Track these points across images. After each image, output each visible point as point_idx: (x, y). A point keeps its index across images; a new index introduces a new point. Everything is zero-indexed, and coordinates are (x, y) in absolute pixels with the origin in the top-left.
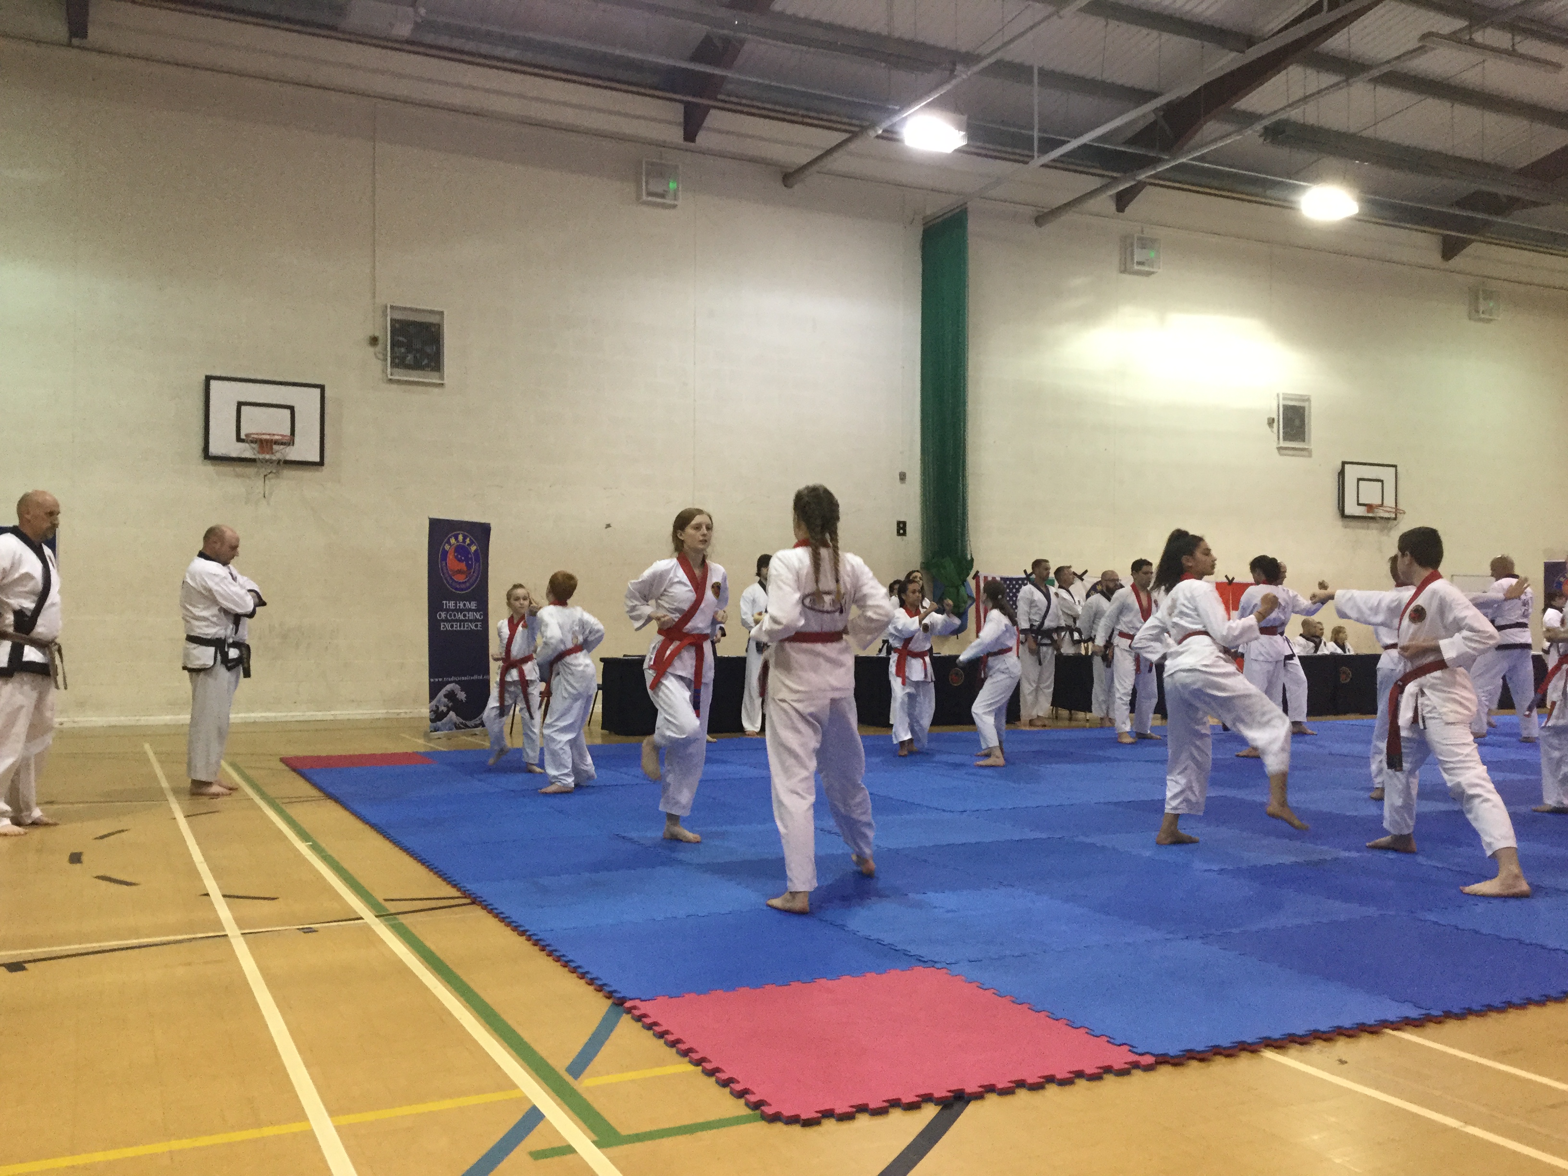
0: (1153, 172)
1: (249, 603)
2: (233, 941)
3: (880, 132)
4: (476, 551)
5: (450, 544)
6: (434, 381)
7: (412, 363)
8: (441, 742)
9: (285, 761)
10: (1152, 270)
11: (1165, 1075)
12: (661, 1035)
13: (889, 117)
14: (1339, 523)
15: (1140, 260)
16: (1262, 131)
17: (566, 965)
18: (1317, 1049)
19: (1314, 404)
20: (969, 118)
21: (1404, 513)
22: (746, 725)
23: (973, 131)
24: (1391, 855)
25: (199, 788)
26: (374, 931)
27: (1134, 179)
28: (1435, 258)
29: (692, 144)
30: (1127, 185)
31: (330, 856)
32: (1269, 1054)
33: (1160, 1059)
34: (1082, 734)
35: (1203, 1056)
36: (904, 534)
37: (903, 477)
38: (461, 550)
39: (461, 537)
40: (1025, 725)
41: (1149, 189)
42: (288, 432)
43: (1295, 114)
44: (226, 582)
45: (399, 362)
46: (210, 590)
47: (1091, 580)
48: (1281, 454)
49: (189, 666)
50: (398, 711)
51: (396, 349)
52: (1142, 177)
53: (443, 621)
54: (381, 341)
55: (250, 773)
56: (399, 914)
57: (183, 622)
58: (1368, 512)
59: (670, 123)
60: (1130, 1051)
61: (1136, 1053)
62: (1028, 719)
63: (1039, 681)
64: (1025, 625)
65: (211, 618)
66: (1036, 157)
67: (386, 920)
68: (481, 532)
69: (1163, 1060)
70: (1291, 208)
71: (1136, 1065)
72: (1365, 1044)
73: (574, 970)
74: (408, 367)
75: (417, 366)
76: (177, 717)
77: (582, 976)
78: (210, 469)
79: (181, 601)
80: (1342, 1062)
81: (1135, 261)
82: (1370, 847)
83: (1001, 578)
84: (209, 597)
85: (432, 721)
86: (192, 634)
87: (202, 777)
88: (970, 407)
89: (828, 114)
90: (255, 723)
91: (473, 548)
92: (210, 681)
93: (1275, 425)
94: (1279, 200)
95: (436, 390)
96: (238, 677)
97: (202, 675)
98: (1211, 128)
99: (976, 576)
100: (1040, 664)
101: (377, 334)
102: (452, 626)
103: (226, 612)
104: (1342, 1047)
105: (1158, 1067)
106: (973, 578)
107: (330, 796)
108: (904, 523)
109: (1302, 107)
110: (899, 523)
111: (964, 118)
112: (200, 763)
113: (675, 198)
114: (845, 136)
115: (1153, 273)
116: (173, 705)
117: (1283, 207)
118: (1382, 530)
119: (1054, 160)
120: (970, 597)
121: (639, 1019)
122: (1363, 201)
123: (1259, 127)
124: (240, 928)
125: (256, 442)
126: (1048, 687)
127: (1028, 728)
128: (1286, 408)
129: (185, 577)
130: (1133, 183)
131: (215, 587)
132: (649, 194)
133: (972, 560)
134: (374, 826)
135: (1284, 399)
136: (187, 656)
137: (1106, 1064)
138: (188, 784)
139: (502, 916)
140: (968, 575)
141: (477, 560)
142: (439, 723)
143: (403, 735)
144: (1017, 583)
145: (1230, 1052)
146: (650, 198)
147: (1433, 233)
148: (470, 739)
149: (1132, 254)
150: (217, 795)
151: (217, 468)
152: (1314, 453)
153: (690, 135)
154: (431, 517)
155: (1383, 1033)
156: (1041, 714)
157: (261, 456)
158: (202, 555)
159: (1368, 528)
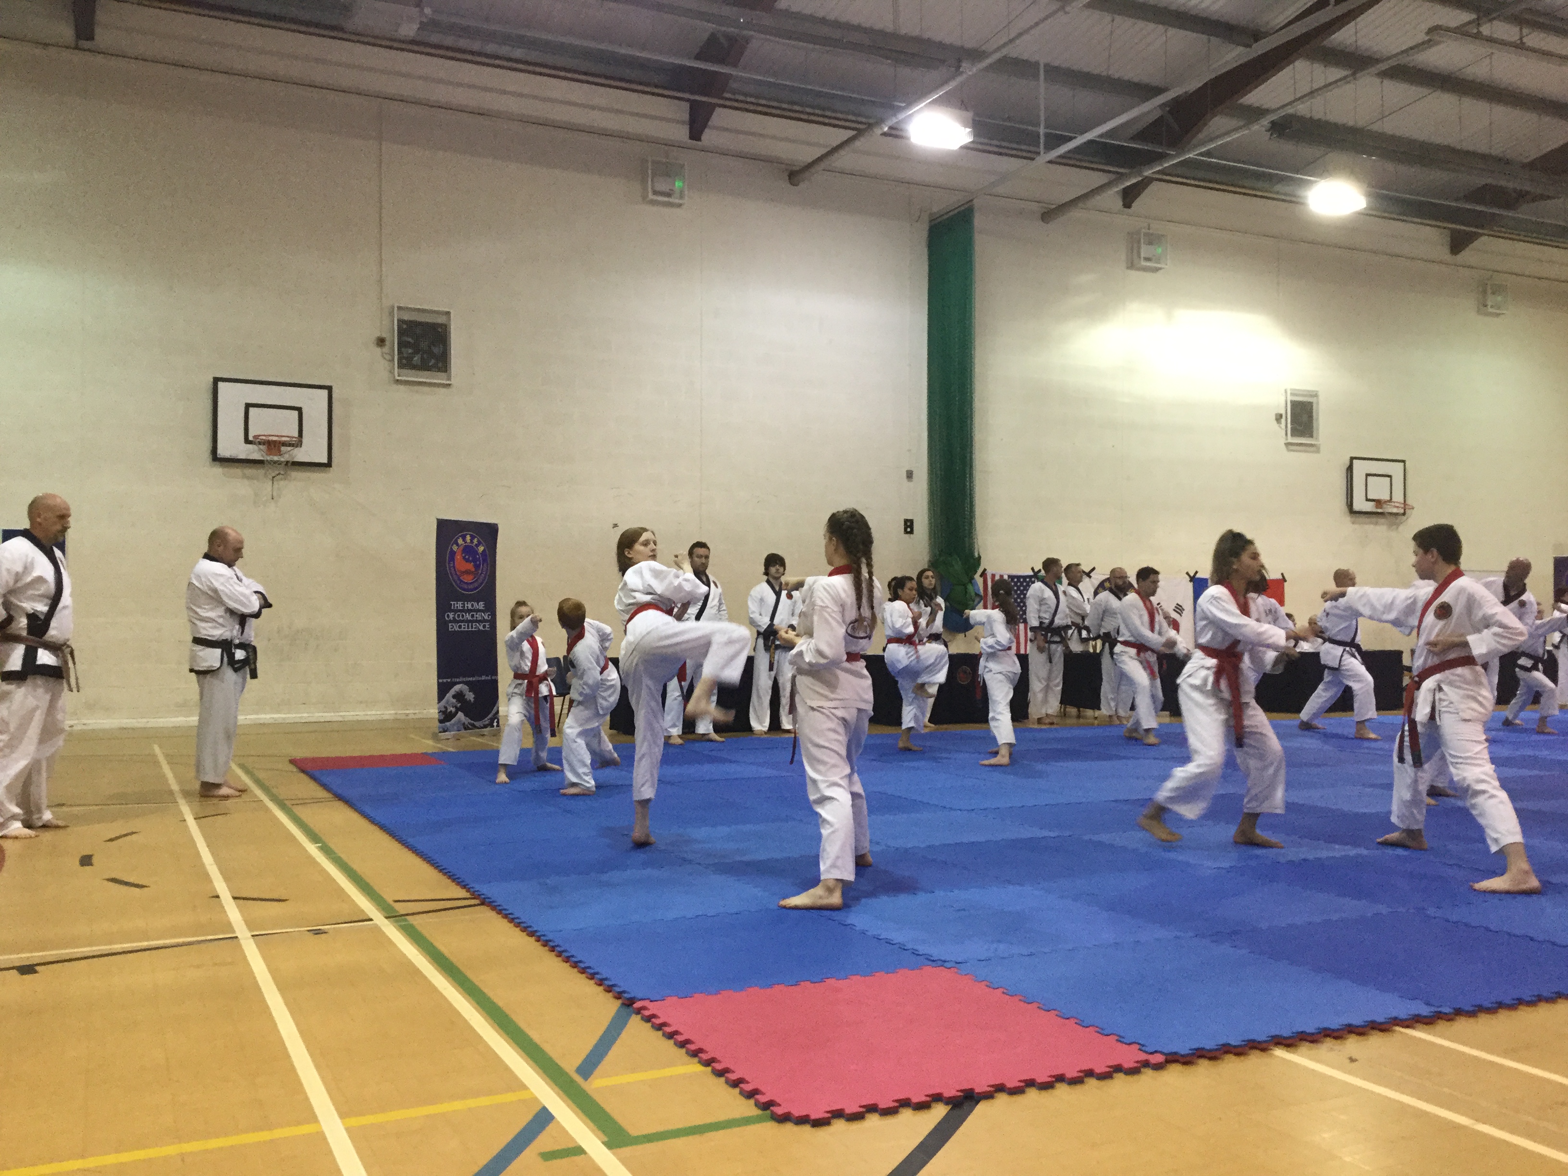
0: (1160, 168)
1: (255, 604)
2: (242, 942)
3: (886, 129)
4: (484, 550)
5: (457, 545)
6: (442, 382)
7: (419, 363)
8: (449, 744)
9: (293, 762)
10: (1159, 266)
11: (1174, 1075)
12: (670, 1036)
13: (895, 115)
14: (1348, 519)
15: (1147, 256)
16: (1270, 125)
17: (575, 965)
18: (1327, 1047)
19: (1321, 398)
20: (976, 114)
21: (1413, 508)
22: (755, 724)
23: (979, 126)
24: (1400, 852)
25: (208, 790)
26: (384, 933)
27: (1140, 175)
28: (1444, 253)
29: (699, 143)
30: (1134, 181)
31: (340, 857)
32: (1280, 1053)
33: (1169, 1058)
34: (1089, 733)
35: (1213, 1055)
36: (911, 532)
37: (910, 475)
38: (469, 551)
39: (468, 538)
40: (1033, 724)
41: (1155, 187)
42: (296, 434)
43: (1302, 109)
44: (231, 581)
45: (405, 363)
46: (215, 591)
47: (1098, 577)
48: (1289, 450)
49: (196, 668)
50: (408, 712)
51: (403, 349)
52: (1148, 173)
53: (450, 621)
54: (387, 343)
55: (261, 775)
56: (407, 915)
57: (188, 625)
58: (1377, 507)
59: (678, 122)
60: (1140, 1049)
61: (1146, 1052)
62: (1036, 717)
63: (1049, 679)
64: (1035, 623)
65: (217, 619)
66: (1042, 153)
67: (397, 922)
68: (489, 532)
69: (1173, 1059)
70: (1297, 203)
71: (1146, 1064)
72: (1375, 1042)
73: (583, 971)
74: (414, 367)
75: (424, 367)
76: (188, 719)
77: (592, 977)
78: (218, 470)
79: (187, 602)
80: (1352, 1060)
81: (1142, 255)
82: (1379, 843)
83: (1009, 576)
84: (215, 597)
85: (441, 721)
86: (197, 636)
87: (211, 778)
88: (977, 404)
89: (834, 111)
90: (263, 725)
91: (481, 549)
92: (216, 682)
93: (1283, 420)
94: (1285, 194)
95: (443, 390)
96: (244, 679)
97: (208, 676)
98: (1219, 123)
99: (984, 574)
100: (1051, 662)
101: (384, 335)
102: (460, 627)
103: (231, 612)
104: (1352, 1045)
105: (1168, 1065)
106: (981, 576)
107: (340, 797)
108: (911, 521)
109: (1309, 103)
110: (906, 521)
111: (969, 115)
112: (208, 763)
113: (681, 197)
114: (851, 133)
115: (1160, 269)
116: (182, 707)
117: (1291, 202)
118: (1390, 525)
119: (1060, 157)
120: (977, 595)
121: (648, 1019)
122: (1369, 195)
123: (1265, 122)
124: (250, 930)
125: (264, 444)
126: (1057, 685)
127: (1036, 726)
128: (1294, 404)
129: (191, 579)
130: (1140, 179)
131: (220, 587)
132: (655, 193)
133: (980, 557)
134: (383, 827)
135: (1292, 394)
136: (193, 657)
137: (1116, 1063)
138: (197, 786)
139: (511, 916)
140: (976, 572)
141: (485, 560)
142: (448, 724)
143: (412, 736)
144: (1025, 581)
145: (1239, 1051)
146: (655, 198)
147: (1439, 227)
148: (480, 740)
149: (1139, 248)
150: (226, 797)
151: (226, 469)
152: (1322, 449)
153: (696, 134)
154: (440, 517)
155: (1394, 1031)
156: (1050, 712)
157: (269, 458)
158: (207, 556)
159: (1376, 524)
